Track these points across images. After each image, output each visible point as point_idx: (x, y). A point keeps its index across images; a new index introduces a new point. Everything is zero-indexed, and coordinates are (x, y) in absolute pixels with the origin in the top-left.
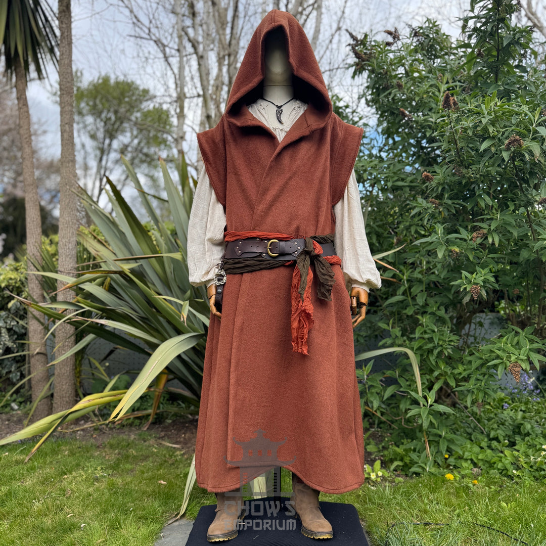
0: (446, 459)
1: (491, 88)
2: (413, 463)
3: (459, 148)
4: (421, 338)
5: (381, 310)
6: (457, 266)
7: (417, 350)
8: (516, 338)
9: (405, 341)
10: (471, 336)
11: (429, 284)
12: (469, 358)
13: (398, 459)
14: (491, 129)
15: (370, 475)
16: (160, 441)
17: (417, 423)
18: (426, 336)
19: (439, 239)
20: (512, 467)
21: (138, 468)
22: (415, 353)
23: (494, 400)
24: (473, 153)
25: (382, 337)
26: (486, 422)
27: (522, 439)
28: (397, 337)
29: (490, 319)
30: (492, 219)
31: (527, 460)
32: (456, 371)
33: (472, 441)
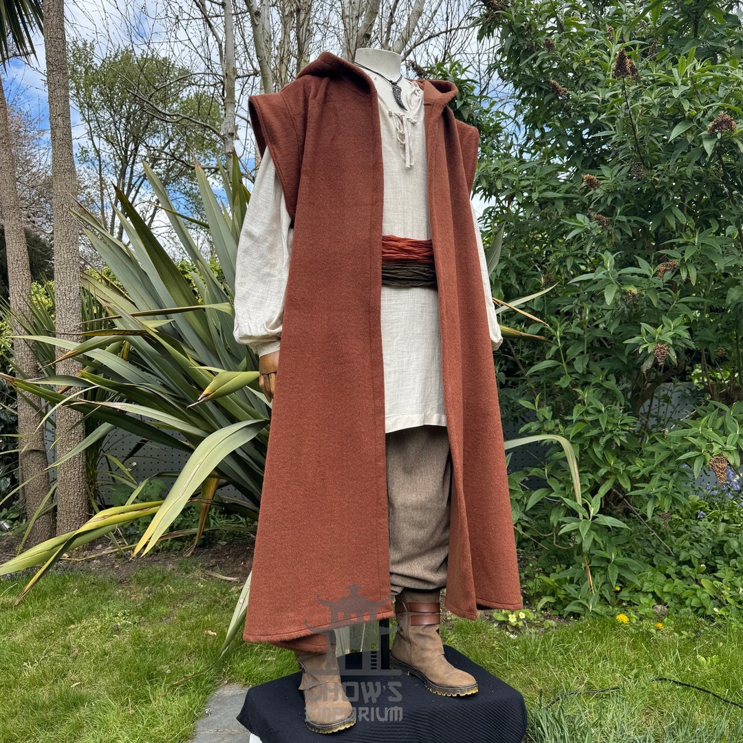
0: (617, 592)
1: (688, 45)
2: (569, 599)
3: (638, 138)
4: (580, 421)
5: (524, 380)
6: (633, 315)
7: (573, 437)
8: (720, 420)
9: (557, 426)
10: (653, 416)
11: (591, 343)
12: (650, 449)
13: (548, 593)
14: (686, 105)
15: (508, 618)
16: (209, 572)
17: (574, 542)
18: (589, 418)
19: (607, 275)
20: (712, 603)
21: (177, 612)
22: (571, 443)
23: (685, 506)
24: (660, 145)
25: (523, 420)
26: (673, 537)
27: (725, 562)
28: (545, 419)
29: (680, 391)
30: (686, 244)
31: (733, 593)
32: (632, 469)
33: (654, 566)
